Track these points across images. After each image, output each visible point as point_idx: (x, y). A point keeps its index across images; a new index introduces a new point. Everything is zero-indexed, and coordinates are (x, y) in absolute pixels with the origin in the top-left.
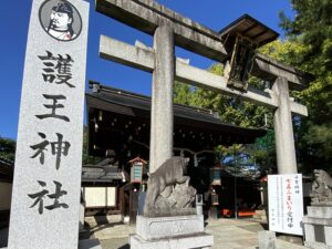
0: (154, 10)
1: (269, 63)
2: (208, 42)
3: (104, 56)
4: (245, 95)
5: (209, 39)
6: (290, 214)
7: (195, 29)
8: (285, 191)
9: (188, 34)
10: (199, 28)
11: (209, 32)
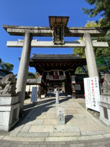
0: (24, 29)
1: (78, 29)
2: (45, 31)
3: (9, 47)
4: (64, 45)
5: (45, 30)
6: (94, 99)
7: (39, 29)
8: (91, 86)
9: (36, 31)
10: (41, 28)
11: (45, 28)
